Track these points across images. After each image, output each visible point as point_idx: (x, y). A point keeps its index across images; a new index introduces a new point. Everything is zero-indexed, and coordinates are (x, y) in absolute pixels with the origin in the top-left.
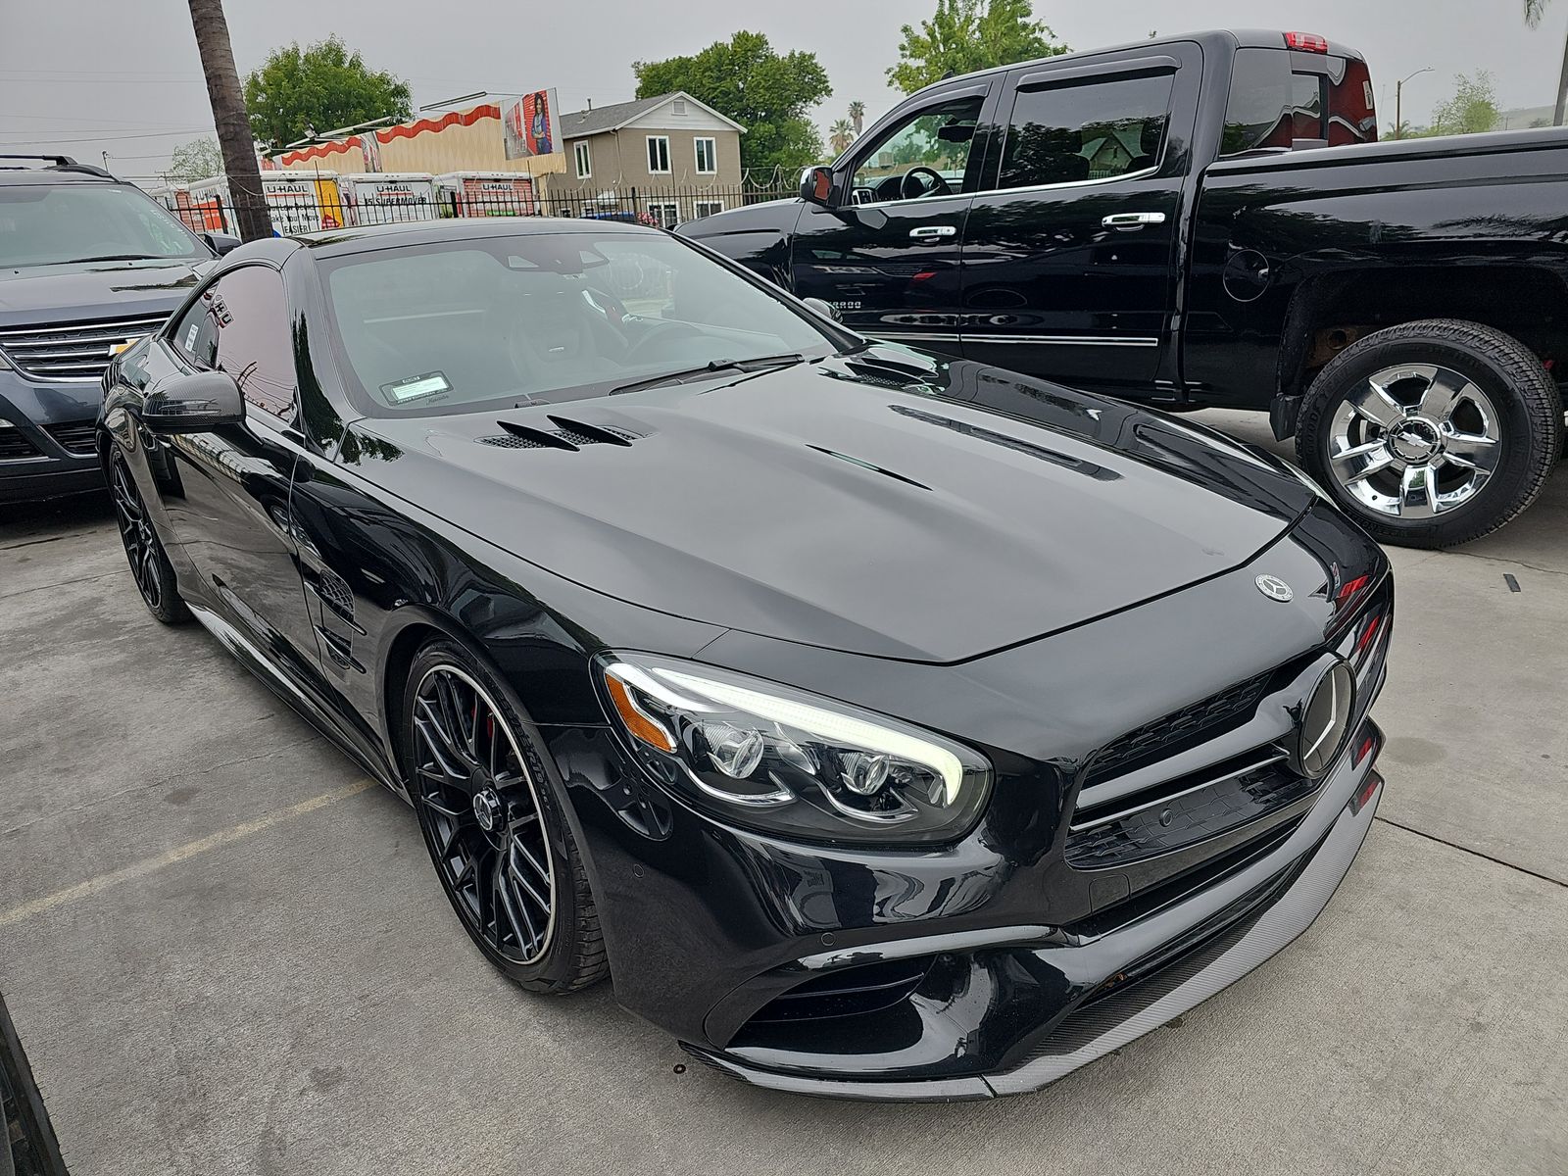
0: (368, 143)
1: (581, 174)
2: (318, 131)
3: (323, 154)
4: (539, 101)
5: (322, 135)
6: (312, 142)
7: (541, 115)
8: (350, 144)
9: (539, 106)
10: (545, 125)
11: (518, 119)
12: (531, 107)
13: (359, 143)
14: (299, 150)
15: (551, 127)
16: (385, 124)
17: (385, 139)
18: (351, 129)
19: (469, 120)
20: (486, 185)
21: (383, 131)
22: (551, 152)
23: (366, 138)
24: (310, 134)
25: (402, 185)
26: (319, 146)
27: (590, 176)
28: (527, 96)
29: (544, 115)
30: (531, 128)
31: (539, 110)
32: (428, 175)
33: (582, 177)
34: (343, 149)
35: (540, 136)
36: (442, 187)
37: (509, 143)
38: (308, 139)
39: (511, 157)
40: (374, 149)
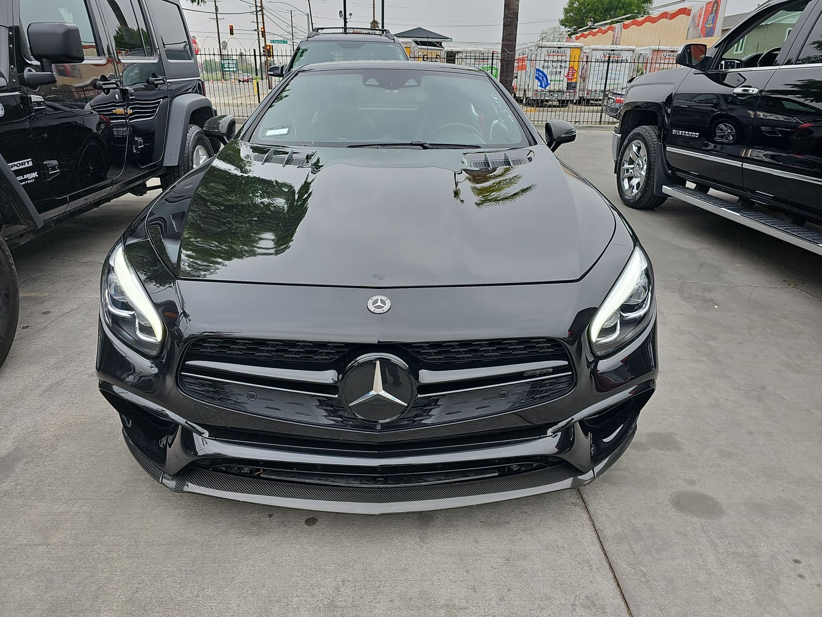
0: (617, 29)
1: (737, 51)
2: (595, 22)
3: (594, 34)
4: (716, 5)
5: (595, 24)
6: (591, 28)
7: (713, 14)
8: (608, 29)
9: (715, 8)
10: (714, 20)
11: (700, 16)
12: (710, 9)
13: (612, 29)
14: (584, 33)
15: (717, 21)
16: (627, 19)
17: (626, 27)
18: (610, 21)
19: (673, 16)
20: (665, 54)
21: (626, 22)
22: (712, 36)
23: (617, 26)
24: (590, 24)
25: (617, 52)
26: (594, 31)
27: (742, 52)
28: (709, 2)
29: (715, 14)
30: (706, 20)
31: (714, 11)
32: (633, 47)
33: (737, 53)
34: (605, 32)
35: (709, 26)
36: (641, 54)
37: (690, 30)
38: (588, 27)
39: (689, 38)
40: (619, 32)
